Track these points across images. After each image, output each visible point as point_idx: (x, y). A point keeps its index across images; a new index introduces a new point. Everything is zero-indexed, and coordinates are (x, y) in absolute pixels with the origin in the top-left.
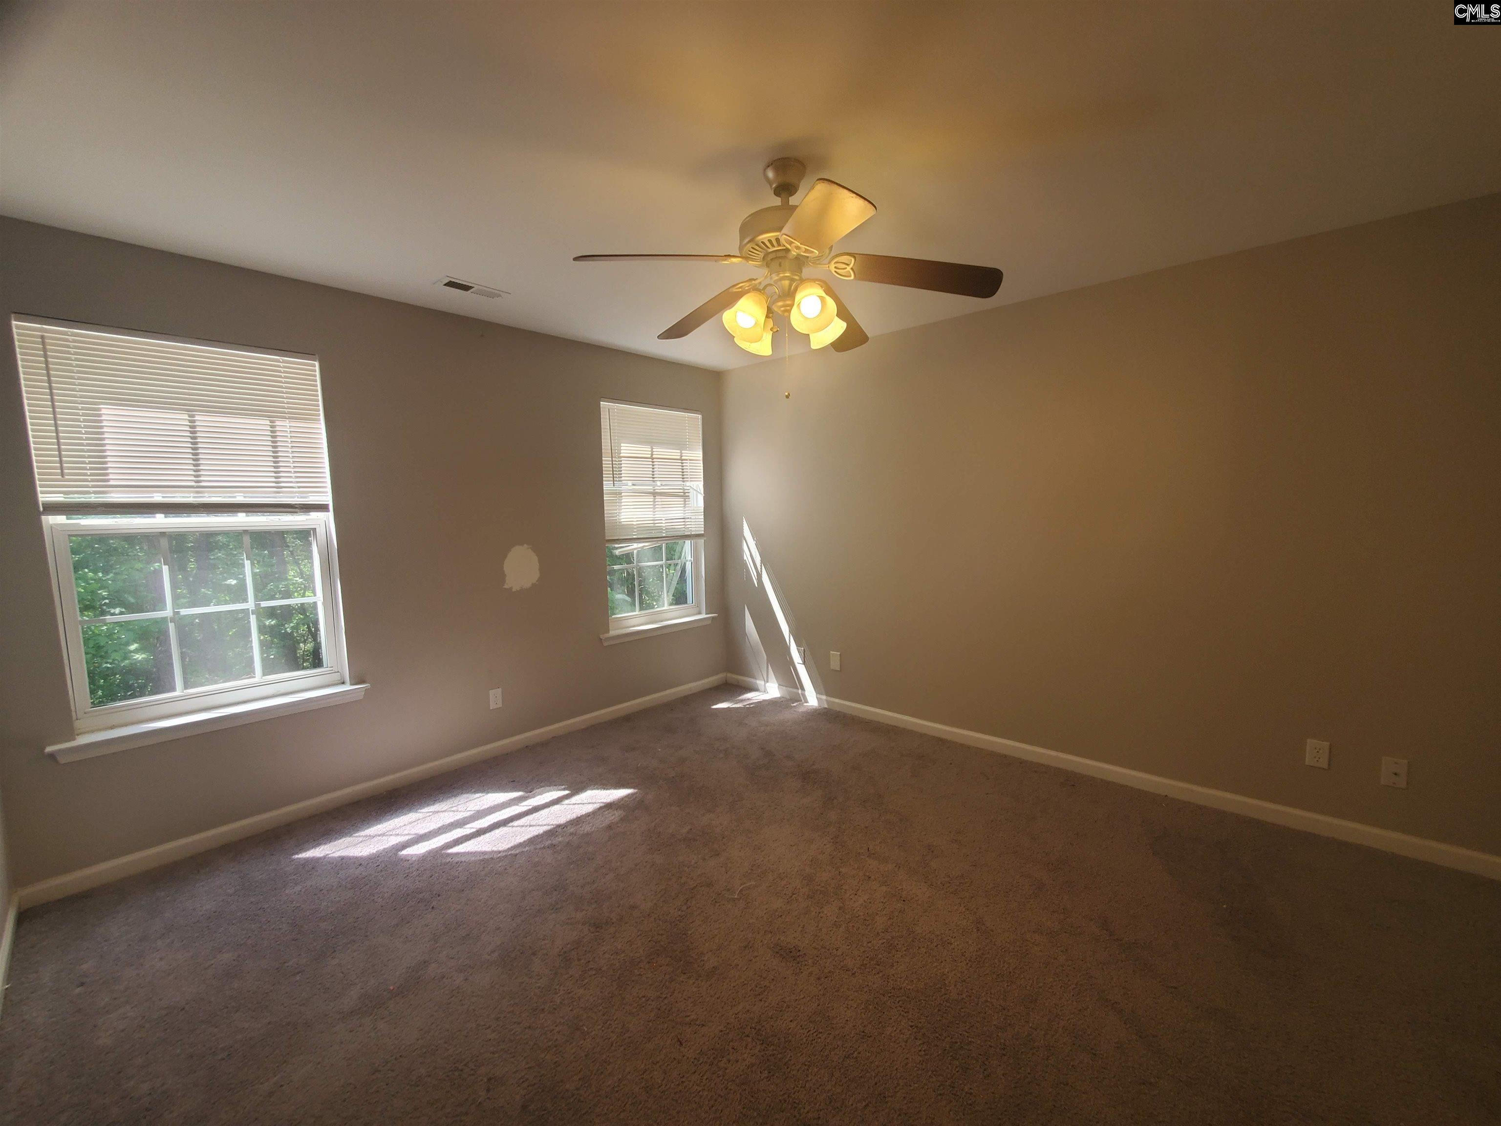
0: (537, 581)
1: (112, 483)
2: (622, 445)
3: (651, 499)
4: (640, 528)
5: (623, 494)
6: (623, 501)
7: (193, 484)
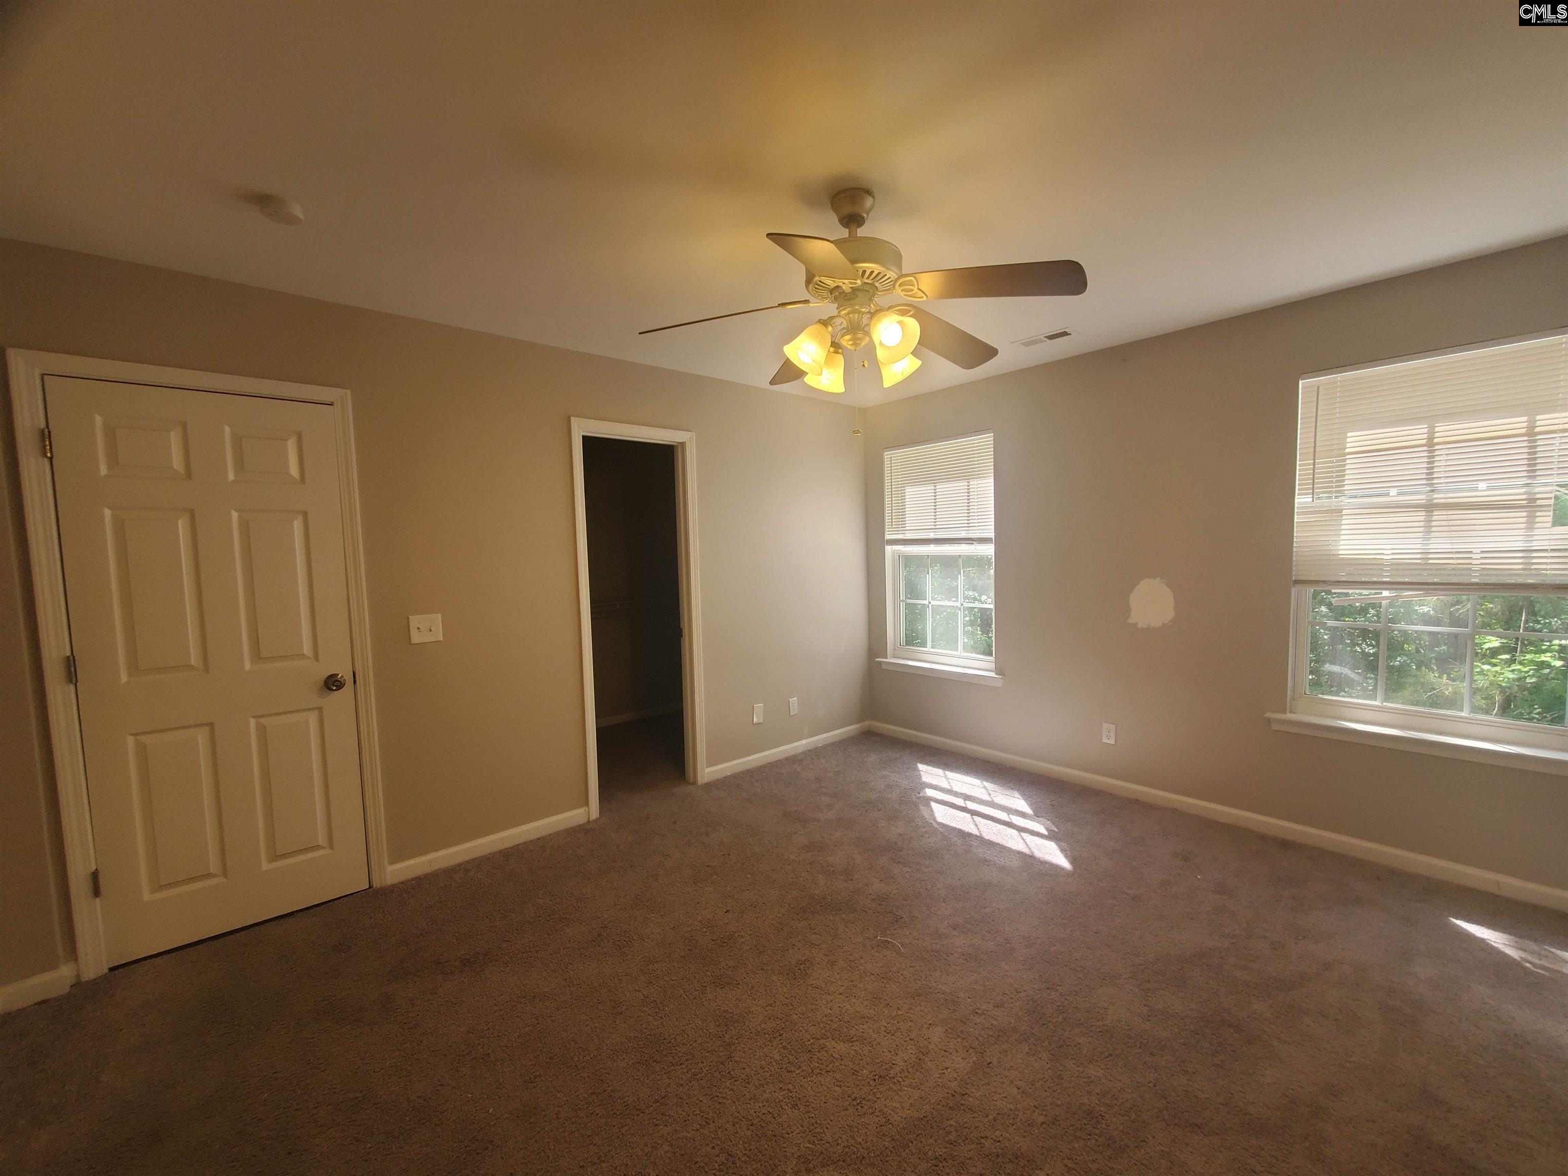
0: (1170, 622)
1: (907, 528)
2: (1349, 434)
3: (1421, 516)
4: (1397, 566)
5: (1344, 512)
6: (1344, 522)
7: (933, 527)
